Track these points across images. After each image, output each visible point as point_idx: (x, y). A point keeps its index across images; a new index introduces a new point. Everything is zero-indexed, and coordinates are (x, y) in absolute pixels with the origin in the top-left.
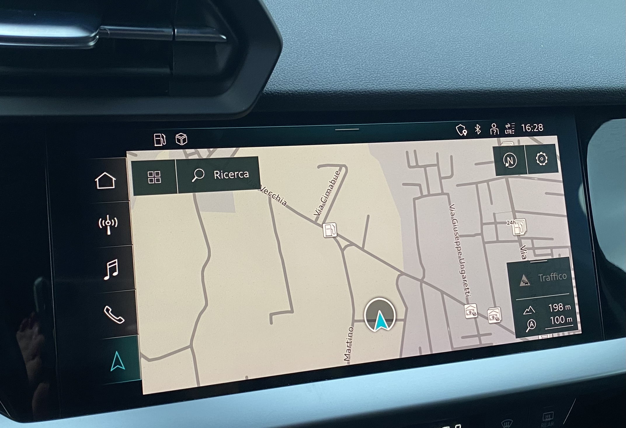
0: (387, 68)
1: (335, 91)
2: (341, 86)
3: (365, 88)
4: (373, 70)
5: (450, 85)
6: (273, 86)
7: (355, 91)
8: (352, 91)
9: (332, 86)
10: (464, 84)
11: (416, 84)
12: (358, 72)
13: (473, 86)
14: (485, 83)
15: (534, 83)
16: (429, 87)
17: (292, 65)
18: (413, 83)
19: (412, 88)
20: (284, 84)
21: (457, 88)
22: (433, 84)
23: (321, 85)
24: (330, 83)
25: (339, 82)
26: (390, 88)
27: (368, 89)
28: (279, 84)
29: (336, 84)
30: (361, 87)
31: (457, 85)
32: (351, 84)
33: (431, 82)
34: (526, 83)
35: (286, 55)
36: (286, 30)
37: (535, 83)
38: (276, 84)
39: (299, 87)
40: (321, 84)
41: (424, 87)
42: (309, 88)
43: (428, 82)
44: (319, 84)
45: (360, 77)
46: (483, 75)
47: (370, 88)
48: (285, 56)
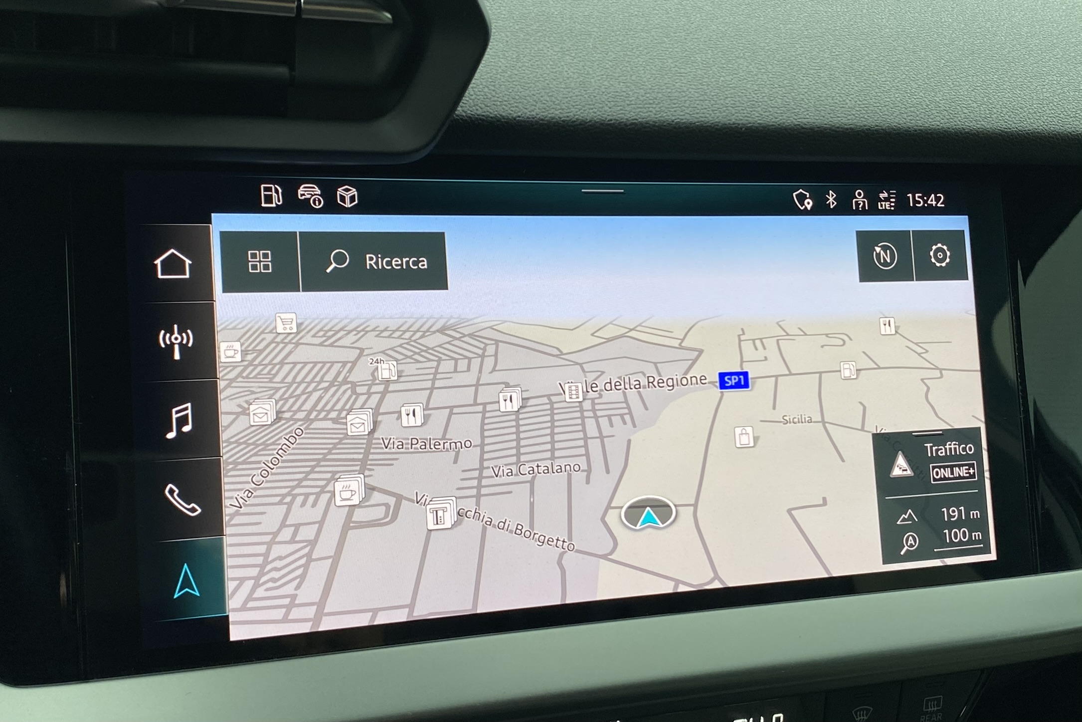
0: (674, 83)
1: (583, 121)
2: (593, 112)
3: (635, 117)
4: (650, 86)
5: (785, 117)
6: (474, 108)
7: (618, 122)
8: (612, 122)
9: (577, 112)
10: (808, 116)
11: (724, 114)
12: (624, 90)
13: (824, 120)
14: (846, 116)
15: (930, 120)
16: (747, 120)
17: (509, 73)
18: (720, 112)
19: (717, 120)
20: (494, 105)
21: (797, 123)
22: (754, 114)
23: (559, 109)
24: (573, 106)
25: (589, 105)
26: (678, 118)
27: (640, 120)
28: (484, 104)
29: (583, 109)
30: (629, 116)
31: (796, 117)
32: (610, 110)
33: (751, 111)
34: (917, 118)
35: (498, 54)
36: (499, 11)
37: (932, 119)
38: (480, 105)
39: (519, 112)
40: (559, 107)
41: (738, 118)
42: (537, 114)
43: (745, 111)
44: (554, 106)
45: (626, 97)
46: (843, 102)
47: (643, 118)
48: (496, 55)
